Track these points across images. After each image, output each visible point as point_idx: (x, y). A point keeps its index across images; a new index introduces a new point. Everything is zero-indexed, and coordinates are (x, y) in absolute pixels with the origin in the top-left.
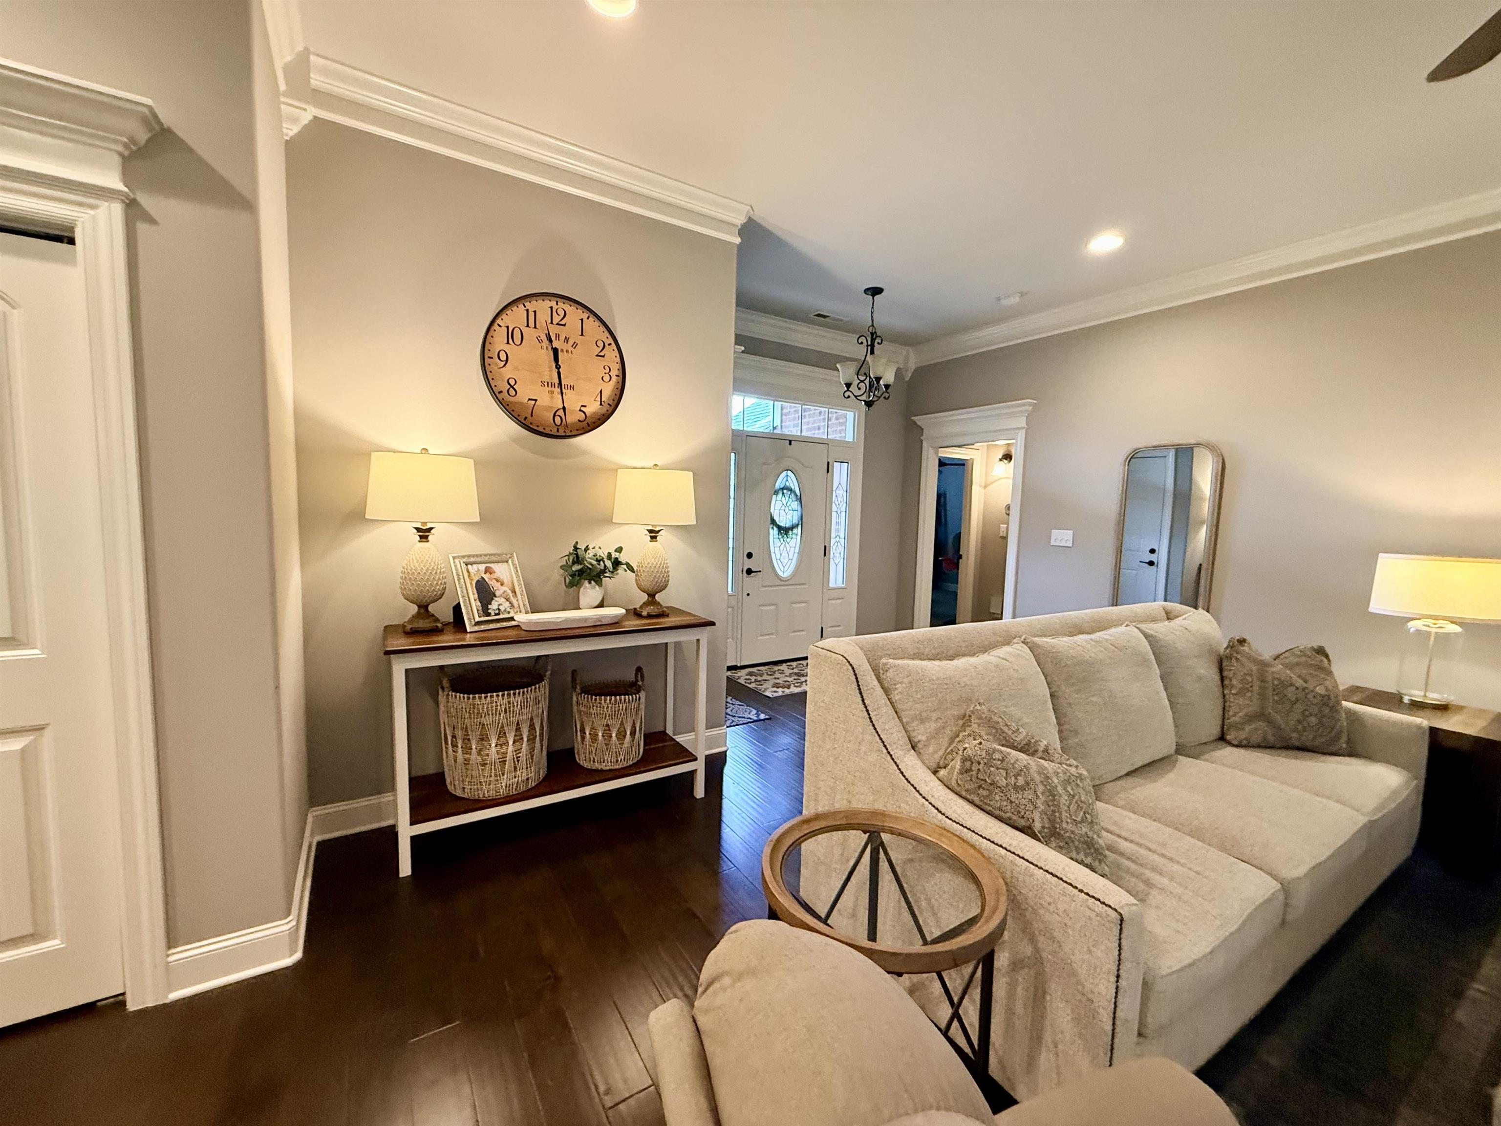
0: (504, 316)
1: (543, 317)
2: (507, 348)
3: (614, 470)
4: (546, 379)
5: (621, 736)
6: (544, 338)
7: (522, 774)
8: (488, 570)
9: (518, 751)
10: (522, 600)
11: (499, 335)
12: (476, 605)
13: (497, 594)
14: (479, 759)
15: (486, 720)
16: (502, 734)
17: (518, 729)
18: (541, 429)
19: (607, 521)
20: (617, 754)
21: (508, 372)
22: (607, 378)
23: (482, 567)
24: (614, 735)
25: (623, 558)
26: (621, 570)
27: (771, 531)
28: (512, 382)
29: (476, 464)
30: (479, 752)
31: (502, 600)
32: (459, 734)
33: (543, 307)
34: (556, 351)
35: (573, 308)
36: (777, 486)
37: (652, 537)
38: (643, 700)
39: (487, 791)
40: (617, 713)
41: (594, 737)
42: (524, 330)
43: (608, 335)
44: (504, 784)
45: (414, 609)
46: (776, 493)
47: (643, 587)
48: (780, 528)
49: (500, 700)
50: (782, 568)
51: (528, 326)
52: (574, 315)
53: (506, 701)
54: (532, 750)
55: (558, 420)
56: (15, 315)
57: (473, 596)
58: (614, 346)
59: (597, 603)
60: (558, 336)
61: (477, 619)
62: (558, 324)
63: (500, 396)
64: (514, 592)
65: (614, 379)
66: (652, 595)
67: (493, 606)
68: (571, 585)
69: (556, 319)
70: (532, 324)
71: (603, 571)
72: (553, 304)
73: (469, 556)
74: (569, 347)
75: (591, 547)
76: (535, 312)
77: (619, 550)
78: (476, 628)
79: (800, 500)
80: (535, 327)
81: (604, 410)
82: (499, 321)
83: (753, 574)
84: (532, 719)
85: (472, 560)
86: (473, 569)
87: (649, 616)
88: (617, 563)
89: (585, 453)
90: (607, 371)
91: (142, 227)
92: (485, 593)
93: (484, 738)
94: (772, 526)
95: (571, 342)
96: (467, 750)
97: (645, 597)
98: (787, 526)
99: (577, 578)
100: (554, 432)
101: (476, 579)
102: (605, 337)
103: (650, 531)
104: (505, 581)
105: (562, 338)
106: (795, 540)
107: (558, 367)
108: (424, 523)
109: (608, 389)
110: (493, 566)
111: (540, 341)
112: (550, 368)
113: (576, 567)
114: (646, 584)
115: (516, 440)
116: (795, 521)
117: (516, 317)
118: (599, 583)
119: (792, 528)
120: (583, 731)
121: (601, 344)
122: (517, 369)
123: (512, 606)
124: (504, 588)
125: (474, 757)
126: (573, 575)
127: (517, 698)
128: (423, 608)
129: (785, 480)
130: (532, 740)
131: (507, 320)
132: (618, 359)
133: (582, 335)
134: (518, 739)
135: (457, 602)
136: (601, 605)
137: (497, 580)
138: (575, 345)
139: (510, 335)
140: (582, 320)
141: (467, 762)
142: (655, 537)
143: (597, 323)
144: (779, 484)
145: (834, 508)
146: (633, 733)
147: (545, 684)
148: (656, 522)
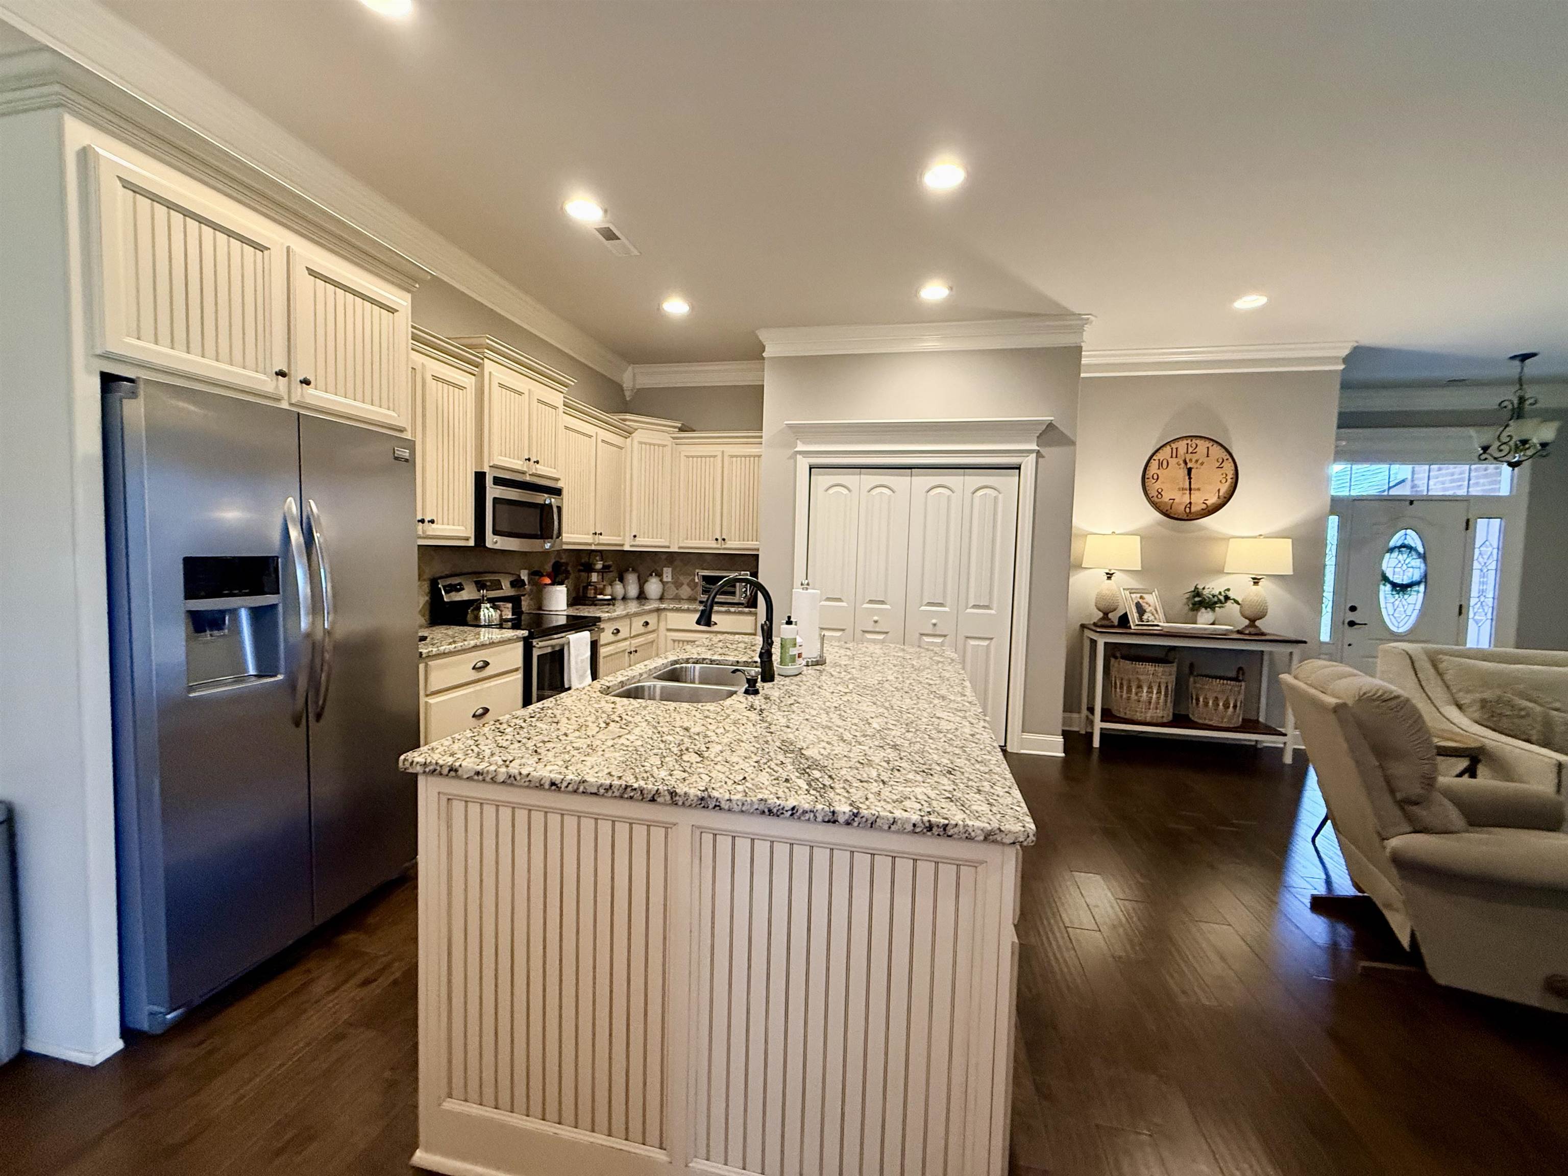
0: (1157, 454)
1: (1182, 451)
2: (1158, 472)
3: (1227, 539)
4: (1181, 486)
5: (1226, 706)
6: (1181, 462)
7: (1160, 713)
8: (1141, 597)
9: (1158, 698)
10: (1161, 615)
11: (1154, 464)
12: (1136, 615)
13: (1147, 610)
14: (1136, 698)
15: (1142, 677)
16: (1150, 687)
17: (1159, 686)
18: (1176, 516)
19: (1220, 571)
20: (1223, 718)
21: (1158, 486)
22: (1224, 481)
23: (1139, 595)
24: (1221, 704)
25: (1230, 594)
26: (1229, 604)
27: (1382, 587)
28: (1160, 491)
29: (1142, 538)
30: (1136, 694)
31: (1150, 615)
32: (1125, 683)
33: (1182, 446)
34: (1190, 470)
35: (1202, 442)
36: (1392, 544)
37: (1254, 583)
38: (1243, 687)
39: (1139, 717)
40: (1223, 691)
41: (1206, 704)
42: (1170, 460)
43: (1226, 453)
44: (1149, 716)
45: (1101, 615)
46: (1391, 550)
47: (1247, 615)
48: (1394, 585)
49: (1150, 668)
50: (1396, 624)
51: (1172, 457)
52: (1202, 445)
53: (1153, 668)
54: (1166, 701)
55: (1188, 510)
56: (1000, 496)
57: (1134, 610)
58: (1230, 460)
59: (1211, 621)
60: (1191, 460)
61: (1137, 623)
62: (1191, 453)
63: (1152, 499)
64: (1156, 611)
65: (1229, 481)
66: (1252, 621)
67: (1145, 617)
68: (1192, 610)
69: (1190, 450)
70: (1174, 455)
71: (1216, 603)
72: (1189, 442)
73: (1132, 589)
74: (1198, 465)
75: (1207, 587)
76: (1177, 449)
77: (1228, 590)
78: (1136, 628)
79: (1423, 557)
80: (1176, 457)
81: (1220, 501)
82: (1154, 458)
83: (1356, 627)
84: (1167, 683)
85: (1133, 591)
86: (1133, 596)
87: (1250, 634)
88: (1227, 598)
89: (1205, 529)
90: (1224, 476)
91: (1040, 460)
92: (1141, 611)
93: (1140, 687)
94: (1383, 582)
95: (1200, 462)
96: (1129, 690)
97: (1247, 622)
98: (1404, 583)
99: (1197, 606)
100: (1185, 517)
101: (1136, 601)
102: (1225, 455)
103: (1254, 579)
104: (1151, 604)
105: (1194, 460)
106: (1416, 598)
107: (1190, 478)
108: (1110, 570)
109: (1224, 488)
110: (1144, 595)
111: (1179, 465)
112: (1184, 480)
113: (1197, 599)
114: (1247, 613)
115: (1159, 524)
116: (1416, 578)
117: (1165, 453)
118: (1213, 609)
119: (1411, 585)
120: (1198, 700)
121: (1221, 461)
122: (1163, 483)
123: (1155, 619)
124: (1150, 608)
125: (1133, 696)
126: (1194, 604)
127: (1160, 669)
128: (1106, 614)
129: (1403, 538)
130: (1166, 695)
131: (1160, 456)
132: (1233, 468)
133: (1208, 456)
134: (1159, 692)
135: (1124, 612)
136: (1213, 624)
137: (1147, 603)
138: (1202, 464)
139: (1160, 464)
140: (1208, 448)
141: (1129, 698)
142: (1258, 583)
143: (1219, 447)
144: (1396, 541)
145: (1476, 565)
146: (1235, 707)
147: (1175, 664)
148: (1257, 572)
